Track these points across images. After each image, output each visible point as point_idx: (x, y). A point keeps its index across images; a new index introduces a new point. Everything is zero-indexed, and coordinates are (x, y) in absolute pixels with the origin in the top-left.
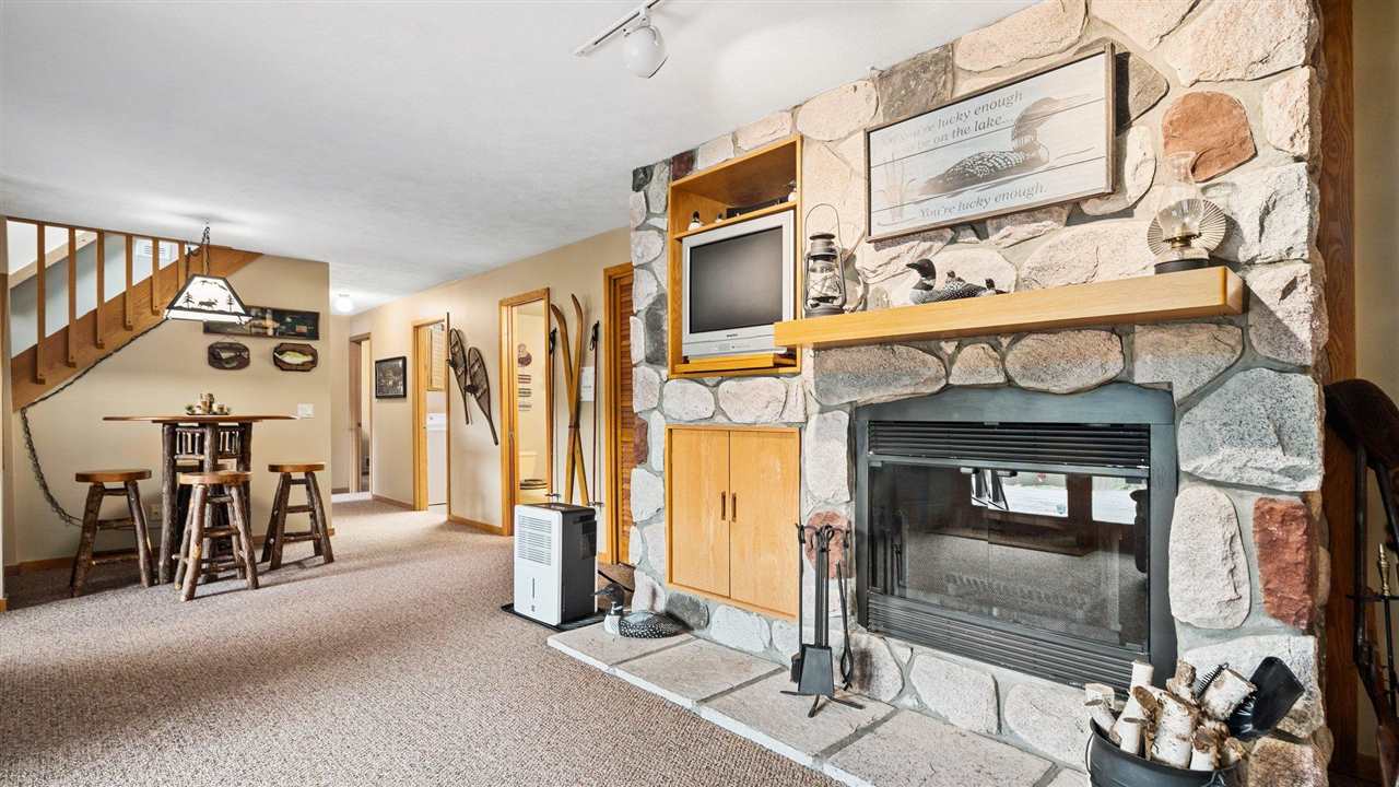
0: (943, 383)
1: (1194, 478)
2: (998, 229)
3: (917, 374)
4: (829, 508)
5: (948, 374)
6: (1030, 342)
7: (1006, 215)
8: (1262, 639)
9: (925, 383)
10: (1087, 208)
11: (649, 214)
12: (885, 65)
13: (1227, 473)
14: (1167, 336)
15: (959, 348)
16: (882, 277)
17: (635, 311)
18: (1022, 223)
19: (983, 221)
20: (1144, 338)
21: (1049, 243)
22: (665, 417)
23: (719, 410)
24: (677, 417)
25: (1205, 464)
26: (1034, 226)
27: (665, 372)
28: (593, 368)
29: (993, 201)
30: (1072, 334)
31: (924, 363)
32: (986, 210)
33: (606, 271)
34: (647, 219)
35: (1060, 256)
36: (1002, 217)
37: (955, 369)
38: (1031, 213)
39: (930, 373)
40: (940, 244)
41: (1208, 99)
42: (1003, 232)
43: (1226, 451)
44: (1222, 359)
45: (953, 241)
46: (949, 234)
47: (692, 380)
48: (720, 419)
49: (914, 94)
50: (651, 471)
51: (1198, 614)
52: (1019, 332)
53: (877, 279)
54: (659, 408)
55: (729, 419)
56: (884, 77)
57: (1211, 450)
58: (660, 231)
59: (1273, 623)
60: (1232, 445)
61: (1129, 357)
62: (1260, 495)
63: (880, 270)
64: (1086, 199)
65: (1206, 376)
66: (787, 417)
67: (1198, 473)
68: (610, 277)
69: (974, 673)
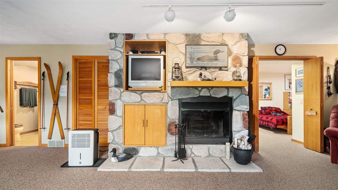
0: (199, 95)
1: (235, 110)
2: (209, 69)
3: (194, 93)
4: (173, 121)
5: (200, 94)
6: (214, 89)
7: (211, 67)
8: (244, 131)
9: (195, 95)
10: (223, 69)
11: (116, 46)
12: (188, 33)
13: (240, 109)
14: (233, 90)
15: (202, 89)
16: (186, 74)
17: (110, 72)
18: (213, 69)
19: (206, 67)
20: (230, 90)
21: (217, 73)
22: (122, 101)
23: (142, 100)
24: (128, 102)
25: (237, 108)
26: (215, 70)
27: (122, 90)
28: (66, 86)
29: (210, 64)
30: (221, 88)
31: (196, 91)
32: (209, 66)
33: (73, 56)
34: (115, 48)
35: (219, 75)
36: (210, 68)
37: (201, 93)
38: (215, 68)
39: (197, 93)
40: (199, 70)
41: (238, 57)
42: (210, 70)
43: (241, 106)
44: (239, 93)
45: (201, 70)
46: (200, 68)
47: (132, 92)
48: (142, 102)
49: (195, 41)
50: (117, 116)
51: (237, 129)
52: (212, 87)
53: (185, 74)
54: (120, 99)
55: (146, 102)
56: (187, 35)
57: (238, 106)
58: (121, 52)
59: (244, 129)
60: (241, 105)
61: (228, 92)
62: (243, 112)
63: (186, 73)
64: (222, 67)
65: (238, 95)
66: (163, 101)
67: (236, 109)
68: (75, 59)
69: (204, 147)
